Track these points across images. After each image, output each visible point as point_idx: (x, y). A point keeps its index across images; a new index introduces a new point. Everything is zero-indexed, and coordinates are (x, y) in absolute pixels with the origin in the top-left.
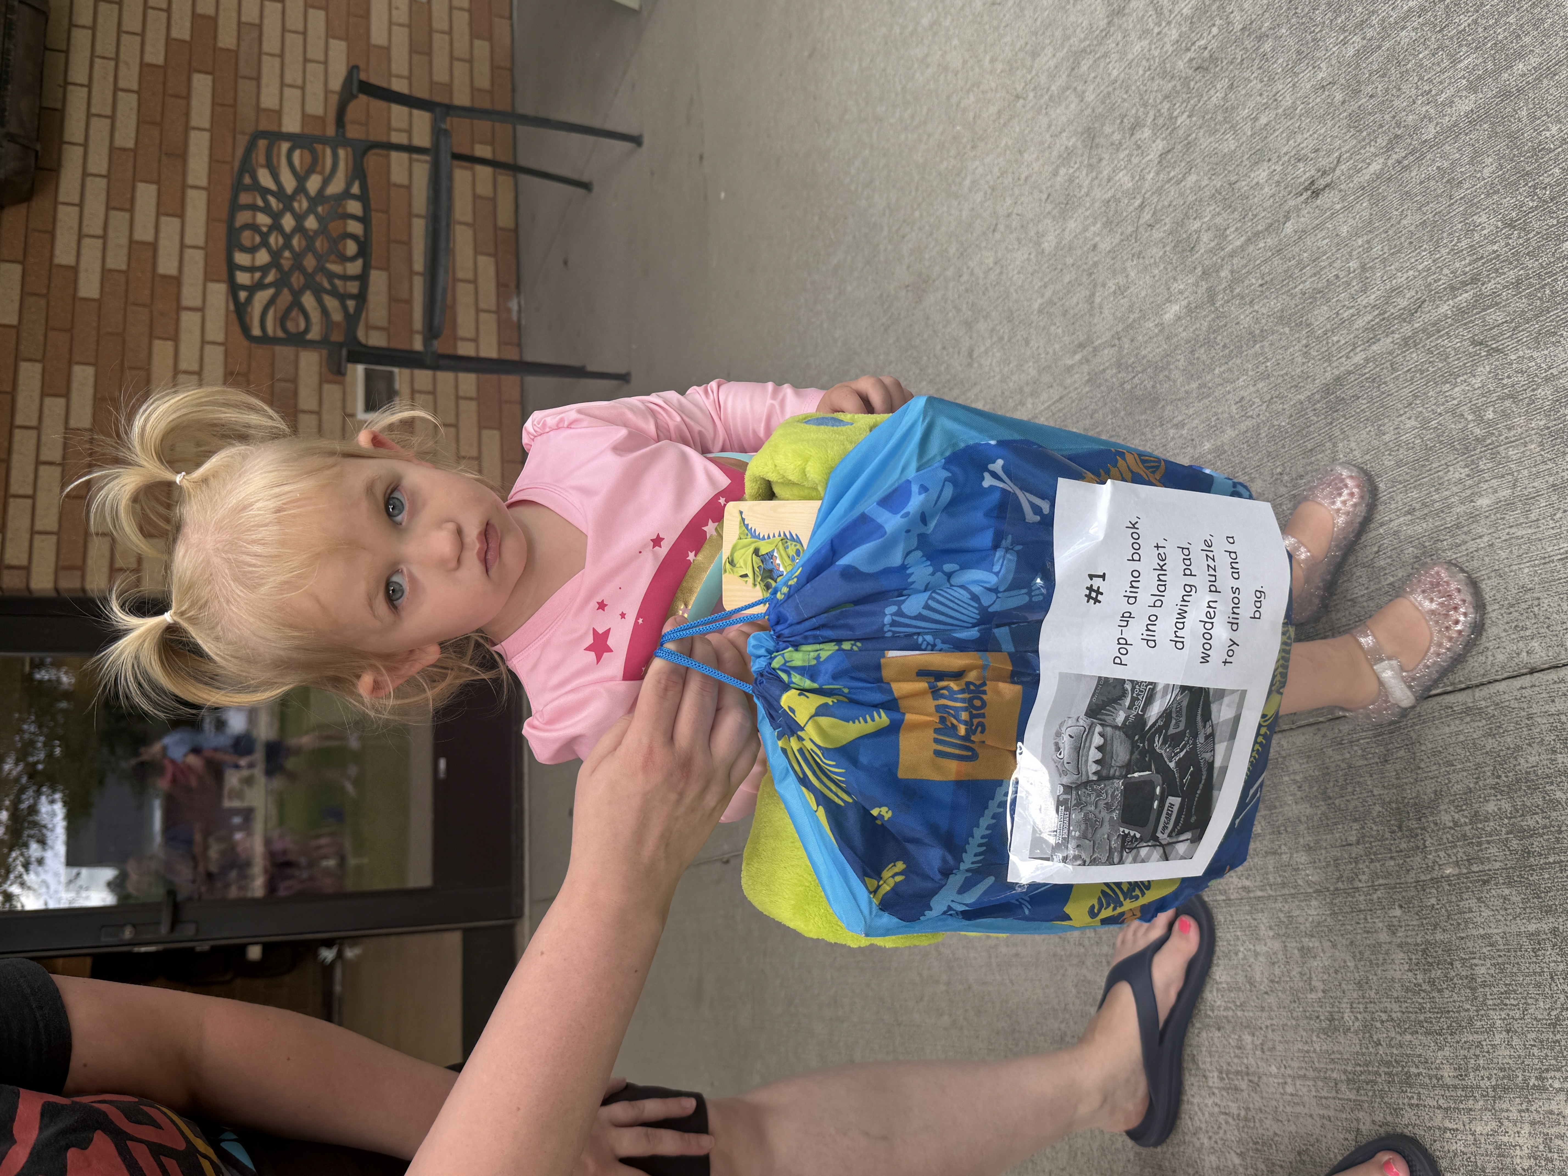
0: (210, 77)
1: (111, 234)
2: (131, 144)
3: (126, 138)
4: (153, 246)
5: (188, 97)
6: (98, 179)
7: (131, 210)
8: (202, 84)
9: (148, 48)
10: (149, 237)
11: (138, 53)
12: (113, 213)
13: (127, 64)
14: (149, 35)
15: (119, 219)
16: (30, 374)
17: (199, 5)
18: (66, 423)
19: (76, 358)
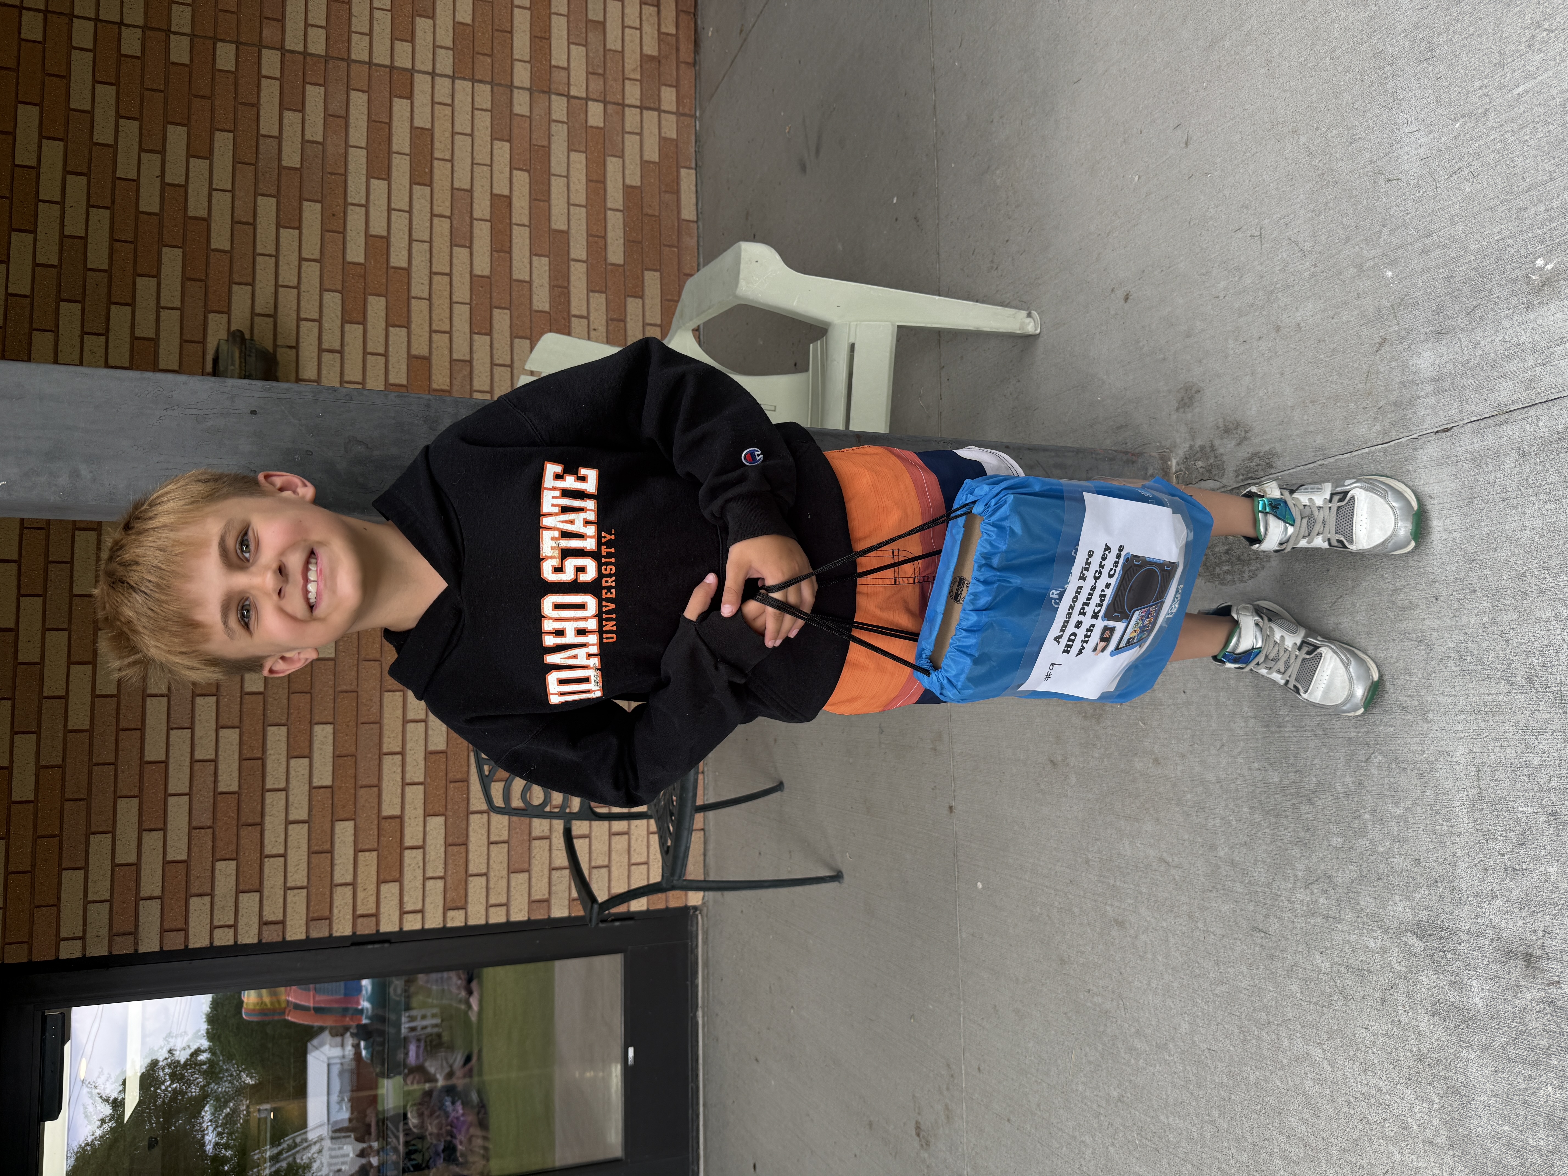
16: (277, 737)
17: (414, 345)
18: (310, 782)
19: (317, 719)
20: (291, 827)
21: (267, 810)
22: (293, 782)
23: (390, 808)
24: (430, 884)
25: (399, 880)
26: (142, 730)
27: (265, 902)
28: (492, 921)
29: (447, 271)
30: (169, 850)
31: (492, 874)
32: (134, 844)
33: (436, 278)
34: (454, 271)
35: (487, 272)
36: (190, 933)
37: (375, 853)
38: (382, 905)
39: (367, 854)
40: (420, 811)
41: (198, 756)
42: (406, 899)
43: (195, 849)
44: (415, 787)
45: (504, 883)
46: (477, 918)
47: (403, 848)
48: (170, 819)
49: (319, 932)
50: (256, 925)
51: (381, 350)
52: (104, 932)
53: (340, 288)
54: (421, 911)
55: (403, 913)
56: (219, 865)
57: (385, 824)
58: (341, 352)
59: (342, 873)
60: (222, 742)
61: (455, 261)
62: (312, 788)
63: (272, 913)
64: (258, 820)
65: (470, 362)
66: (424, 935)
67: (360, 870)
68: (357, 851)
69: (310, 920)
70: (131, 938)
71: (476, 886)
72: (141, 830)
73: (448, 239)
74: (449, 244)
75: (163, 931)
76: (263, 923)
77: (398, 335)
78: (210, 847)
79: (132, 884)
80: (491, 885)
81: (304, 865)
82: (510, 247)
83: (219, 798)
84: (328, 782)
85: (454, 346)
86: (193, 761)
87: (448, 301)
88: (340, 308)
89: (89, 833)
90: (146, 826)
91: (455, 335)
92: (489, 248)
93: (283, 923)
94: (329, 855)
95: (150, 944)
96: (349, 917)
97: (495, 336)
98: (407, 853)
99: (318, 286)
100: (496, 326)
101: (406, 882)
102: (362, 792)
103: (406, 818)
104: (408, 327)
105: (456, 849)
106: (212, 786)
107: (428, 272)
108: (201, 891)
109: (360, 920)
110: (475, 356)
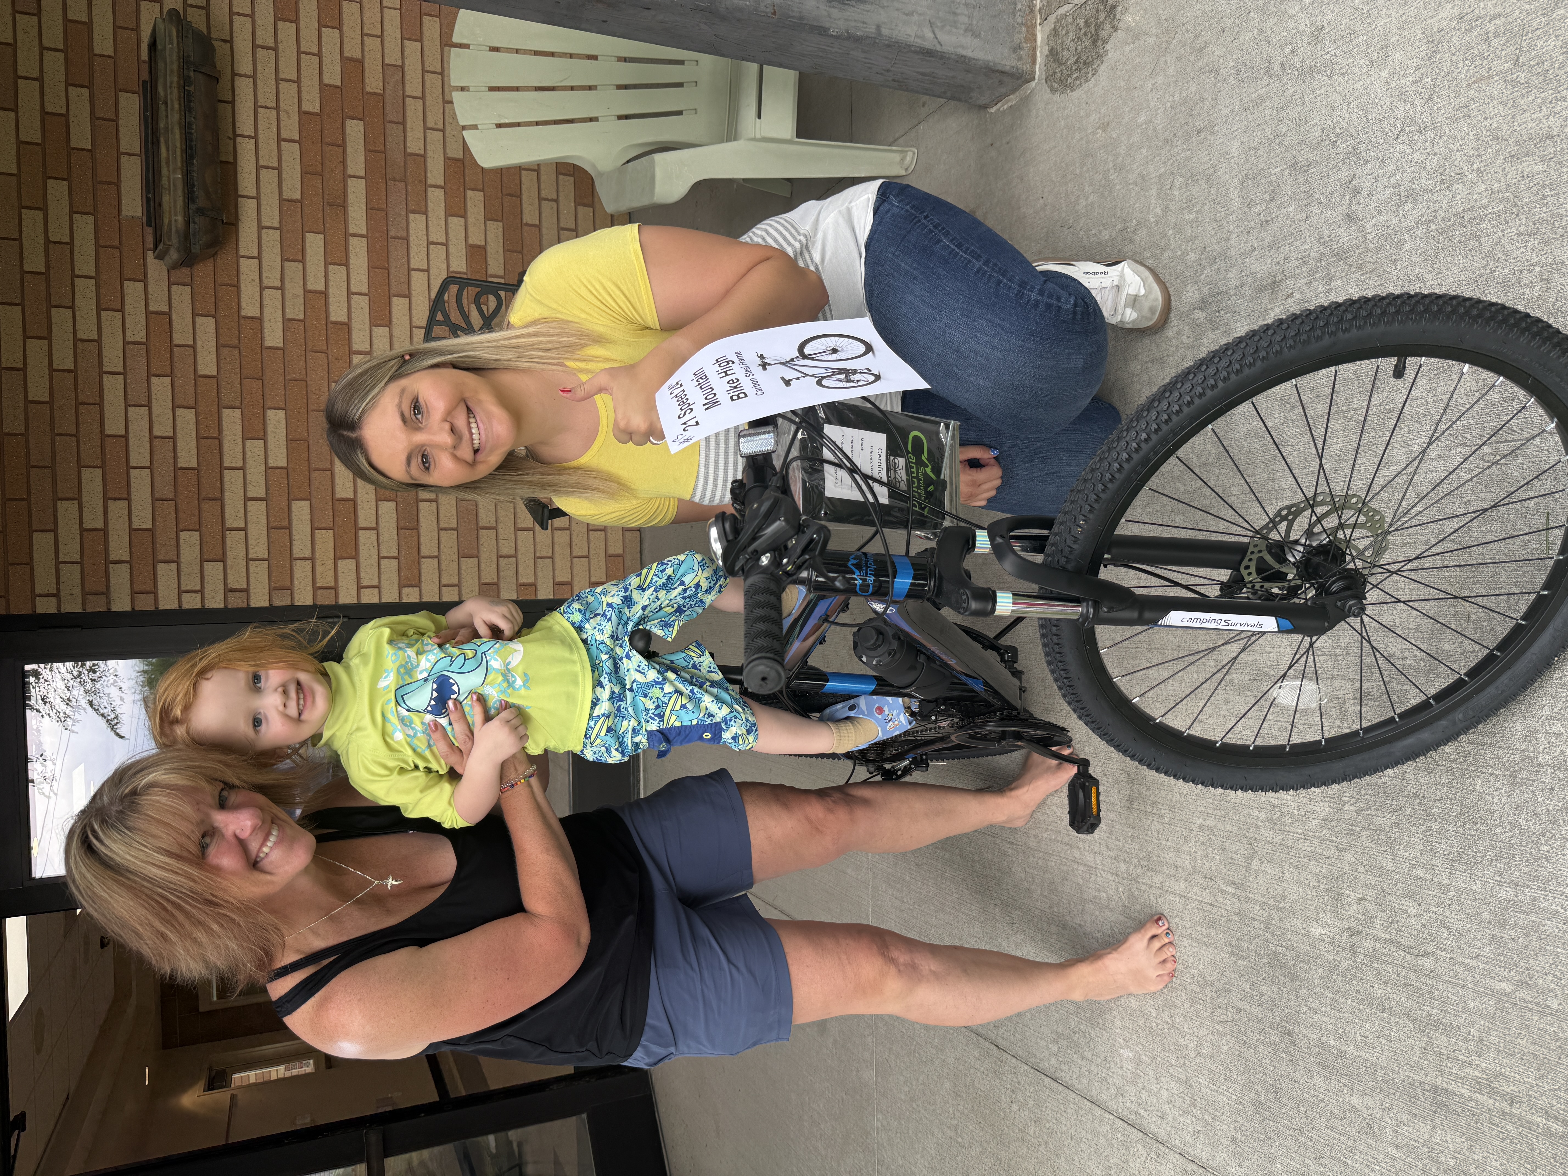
0: (361, 123)
1: (288, 285)
2: (297, 196)
3: (293, 190)
4: (325, 294)
5: (343, 146)
6: (272, 231)
7: (303, 261)
8: (355, 130)
9: (304, 95)
10: (321, 287)
11: (296, 101)
12: (287, 264)
13: (287, 113)
14: (305, 82)
15: (294, 269)
16: (232, 420)
17: (347, 48)
18: (266, 463)
19: (269, 404)
20: (249, 503)
21: (227, 486)
22: (250, 462)
23: (343, 493)
24: (384, 563)
25: (356, 557)
26: (100, 404)
27: (229, 571)
30: (134, 518)
31: (443, 557)
32: (100, 511)
36: (160, 595)
37: (330, 532)
38: (340, 579)
39: (324, 532)
40: (372, 499)
41: (156, 433)
42: (362, 575)
43: (159, 519)
45: (454, 566)
46: (428, 594)
47: (357, 529)
48: (133, 489)
49: (282, 601)
50: (222, 592)
51: (315, 50)
52: (77, 591)
54: (377, 587)
55: (360, 587)
56: (183, 535)
57: (340, 506)
58: (275, 49)
59: (301, 547)
60: (178, 420)
62: (267, 468)
63: (236, 580)
64: (218, 495)
65: (402, 67)
66: (381, 608)
67: (317, 547)
68: (313, 529)
69: (272, 590)
70: (104, 598)
71: (428, 567)
72: (106, 499)
75: (134, 593)
76: (228, 590)
77: (331, 36)
78: (173, 518)
79: (101, 548)
80: (443, 566)
81: (264, 539)
83: (180, 473)
84: (283, 463)
85: (386, 51)
86: (152, 437)
89: (56, 499)
90: (110, 495)
91: (387, 40)
93: (247, 591)
94: (287, 532)
95: (121, 603)
96: (310, 588)
97: (426, 43)
98: (361, 533)
100: (426, 33)
101: (362, 560)
102: (315, 474)
103: (359, 502)
104: (340, 28)
105: (408, 532)
106: (172, 461)
108: (167, 558)
109: (320, 592)
110: (407, 62)
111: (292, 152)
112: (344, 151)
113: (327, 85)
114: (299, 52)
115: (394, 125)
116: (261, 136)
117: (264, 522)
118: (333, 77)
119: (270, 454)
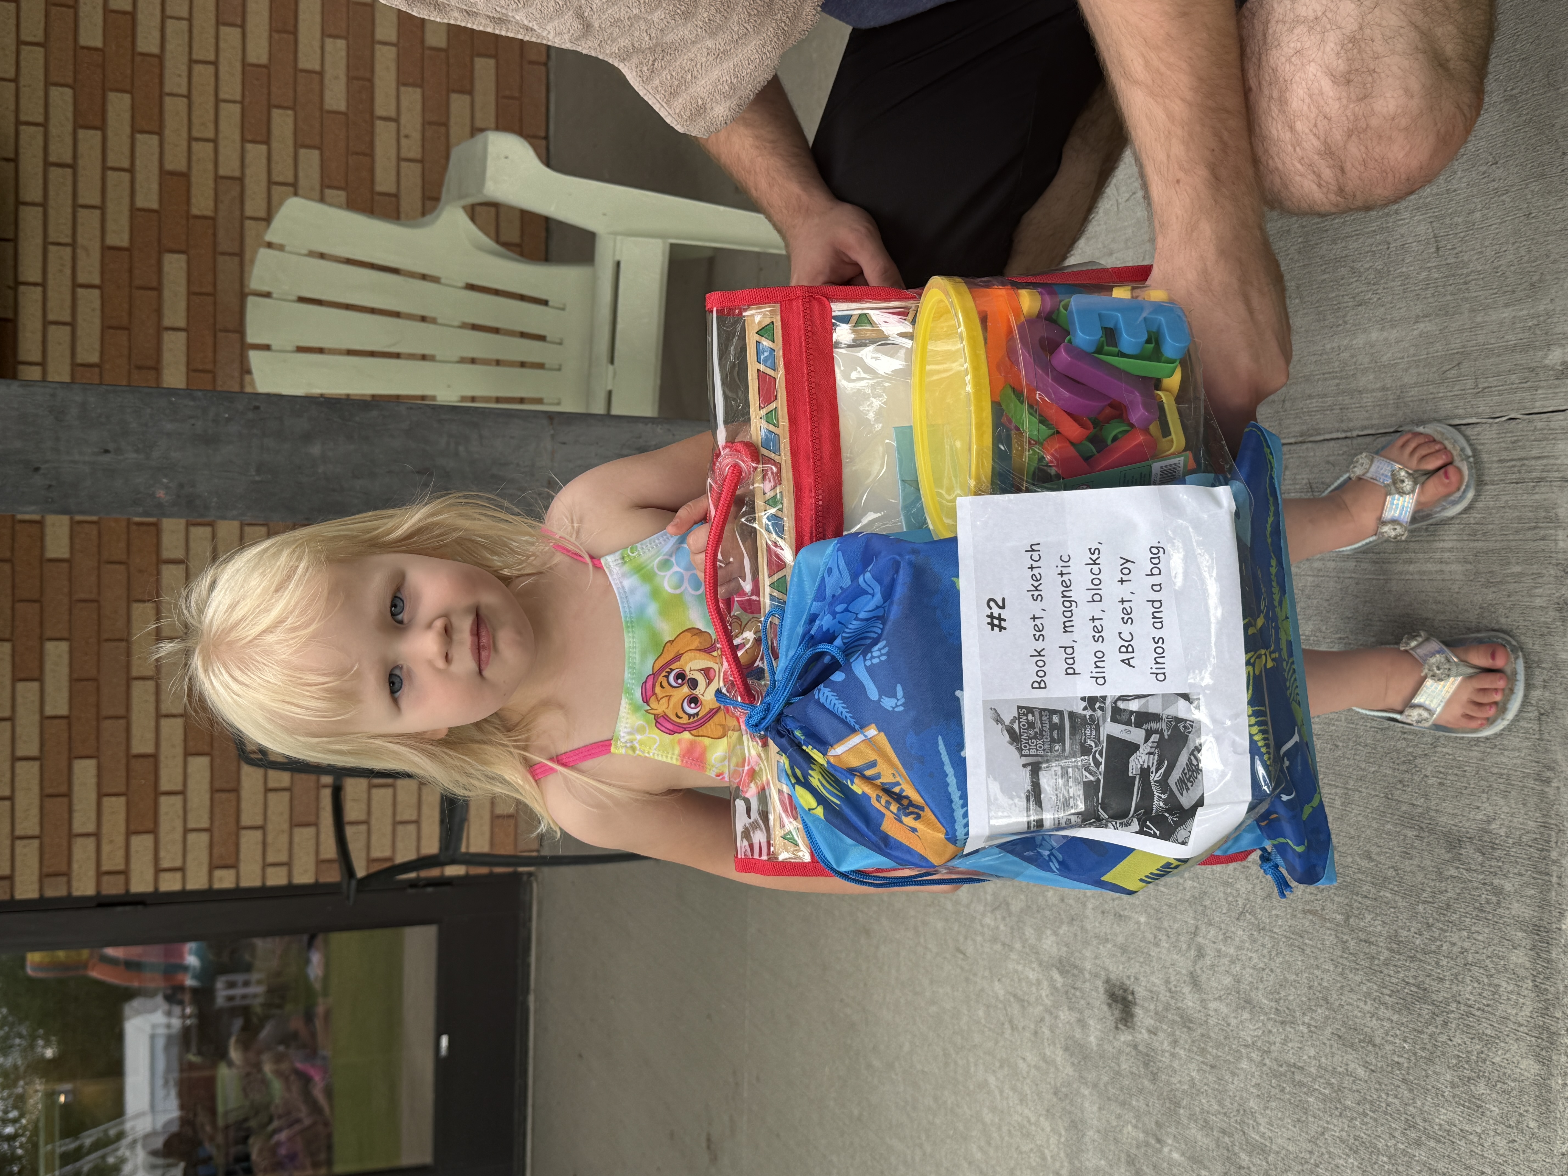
0: (184, 258)
2: (95, 358)
3: (90, 353)
5: (158, 289)
8: (175, 266)
9: (110, 226)
11: (98, 233)
13: (86, 249)
14: (111, 207)
17: (168, 158)
18: (42, 711)
19: (48, 633)
20: (19, 764)
22: (21, 711)
23: (142, 744)
24: (191, 837)
25: (154, 831)
28: (270, 882)
29: (212, 58)
31: (270, 827)
33: (197, 68)
34: (221, 59)
35: (264, 60)
37: (123, 800)
38: (133, 860)
39: (113, 799)
40: (179, 750)
42: (162, 854)
44: (173, 720)
45: (284, 838)
46: (250, 878)
47: (158, 793)
49: (55, 890)
51: (126, 164)
53: (70, 81)
54: (182, 869)
55: (158, 870)
57: (136, 764)
58: (73, 166)
59: (84, 821)
61: (222, 45)
62: (44, 718)
65: (241, 180)
66: (184, 897)
67: (105, 818)
68: (101, 795)
69: (44, 876)
71: (250, 841)
73: (212, 16)
74: (213, 22)
77: (147, 143)
80: (270, 839)
81: (35, 811)
82: (296, 26)
84: (64, 711)
85: (221, 158)
87: (212, 99)
88: (71, 108)
91: (222, 143)
92: (267, 27)
93: (10, 878)
94: (65, 800)
96: (92, 873)
97: (275, 145)
98: (163, 800)
99: (42, 77)
100: (276, 131)
101: (162, 835)
102: (107, 724)
103: (162, 758)
104: (160, 133)
105: (224, 796)
107: (185, 59)
109: (105, 879)
110: (248, 172)
111: (90, 300)
112: (160, 297)
113: (139, 210)
114: (105, 168)
115: (227, 258)
116: (51, 283)
117: (36, 789)
118: (148, 198)
119: (48, 699)
